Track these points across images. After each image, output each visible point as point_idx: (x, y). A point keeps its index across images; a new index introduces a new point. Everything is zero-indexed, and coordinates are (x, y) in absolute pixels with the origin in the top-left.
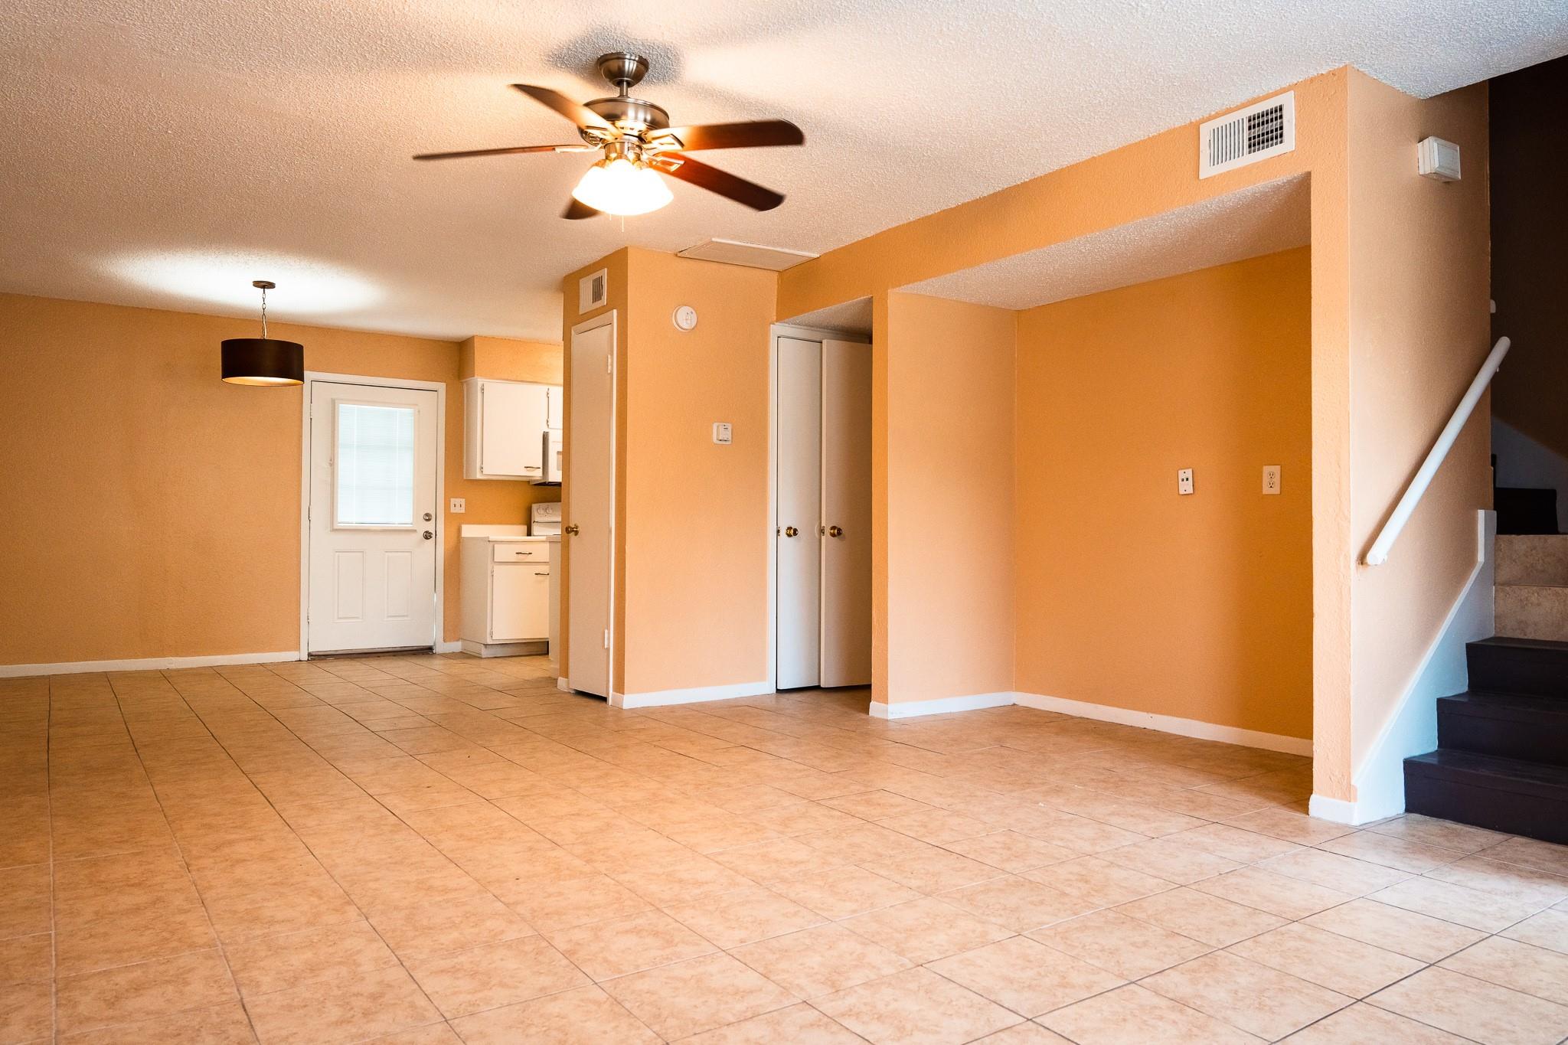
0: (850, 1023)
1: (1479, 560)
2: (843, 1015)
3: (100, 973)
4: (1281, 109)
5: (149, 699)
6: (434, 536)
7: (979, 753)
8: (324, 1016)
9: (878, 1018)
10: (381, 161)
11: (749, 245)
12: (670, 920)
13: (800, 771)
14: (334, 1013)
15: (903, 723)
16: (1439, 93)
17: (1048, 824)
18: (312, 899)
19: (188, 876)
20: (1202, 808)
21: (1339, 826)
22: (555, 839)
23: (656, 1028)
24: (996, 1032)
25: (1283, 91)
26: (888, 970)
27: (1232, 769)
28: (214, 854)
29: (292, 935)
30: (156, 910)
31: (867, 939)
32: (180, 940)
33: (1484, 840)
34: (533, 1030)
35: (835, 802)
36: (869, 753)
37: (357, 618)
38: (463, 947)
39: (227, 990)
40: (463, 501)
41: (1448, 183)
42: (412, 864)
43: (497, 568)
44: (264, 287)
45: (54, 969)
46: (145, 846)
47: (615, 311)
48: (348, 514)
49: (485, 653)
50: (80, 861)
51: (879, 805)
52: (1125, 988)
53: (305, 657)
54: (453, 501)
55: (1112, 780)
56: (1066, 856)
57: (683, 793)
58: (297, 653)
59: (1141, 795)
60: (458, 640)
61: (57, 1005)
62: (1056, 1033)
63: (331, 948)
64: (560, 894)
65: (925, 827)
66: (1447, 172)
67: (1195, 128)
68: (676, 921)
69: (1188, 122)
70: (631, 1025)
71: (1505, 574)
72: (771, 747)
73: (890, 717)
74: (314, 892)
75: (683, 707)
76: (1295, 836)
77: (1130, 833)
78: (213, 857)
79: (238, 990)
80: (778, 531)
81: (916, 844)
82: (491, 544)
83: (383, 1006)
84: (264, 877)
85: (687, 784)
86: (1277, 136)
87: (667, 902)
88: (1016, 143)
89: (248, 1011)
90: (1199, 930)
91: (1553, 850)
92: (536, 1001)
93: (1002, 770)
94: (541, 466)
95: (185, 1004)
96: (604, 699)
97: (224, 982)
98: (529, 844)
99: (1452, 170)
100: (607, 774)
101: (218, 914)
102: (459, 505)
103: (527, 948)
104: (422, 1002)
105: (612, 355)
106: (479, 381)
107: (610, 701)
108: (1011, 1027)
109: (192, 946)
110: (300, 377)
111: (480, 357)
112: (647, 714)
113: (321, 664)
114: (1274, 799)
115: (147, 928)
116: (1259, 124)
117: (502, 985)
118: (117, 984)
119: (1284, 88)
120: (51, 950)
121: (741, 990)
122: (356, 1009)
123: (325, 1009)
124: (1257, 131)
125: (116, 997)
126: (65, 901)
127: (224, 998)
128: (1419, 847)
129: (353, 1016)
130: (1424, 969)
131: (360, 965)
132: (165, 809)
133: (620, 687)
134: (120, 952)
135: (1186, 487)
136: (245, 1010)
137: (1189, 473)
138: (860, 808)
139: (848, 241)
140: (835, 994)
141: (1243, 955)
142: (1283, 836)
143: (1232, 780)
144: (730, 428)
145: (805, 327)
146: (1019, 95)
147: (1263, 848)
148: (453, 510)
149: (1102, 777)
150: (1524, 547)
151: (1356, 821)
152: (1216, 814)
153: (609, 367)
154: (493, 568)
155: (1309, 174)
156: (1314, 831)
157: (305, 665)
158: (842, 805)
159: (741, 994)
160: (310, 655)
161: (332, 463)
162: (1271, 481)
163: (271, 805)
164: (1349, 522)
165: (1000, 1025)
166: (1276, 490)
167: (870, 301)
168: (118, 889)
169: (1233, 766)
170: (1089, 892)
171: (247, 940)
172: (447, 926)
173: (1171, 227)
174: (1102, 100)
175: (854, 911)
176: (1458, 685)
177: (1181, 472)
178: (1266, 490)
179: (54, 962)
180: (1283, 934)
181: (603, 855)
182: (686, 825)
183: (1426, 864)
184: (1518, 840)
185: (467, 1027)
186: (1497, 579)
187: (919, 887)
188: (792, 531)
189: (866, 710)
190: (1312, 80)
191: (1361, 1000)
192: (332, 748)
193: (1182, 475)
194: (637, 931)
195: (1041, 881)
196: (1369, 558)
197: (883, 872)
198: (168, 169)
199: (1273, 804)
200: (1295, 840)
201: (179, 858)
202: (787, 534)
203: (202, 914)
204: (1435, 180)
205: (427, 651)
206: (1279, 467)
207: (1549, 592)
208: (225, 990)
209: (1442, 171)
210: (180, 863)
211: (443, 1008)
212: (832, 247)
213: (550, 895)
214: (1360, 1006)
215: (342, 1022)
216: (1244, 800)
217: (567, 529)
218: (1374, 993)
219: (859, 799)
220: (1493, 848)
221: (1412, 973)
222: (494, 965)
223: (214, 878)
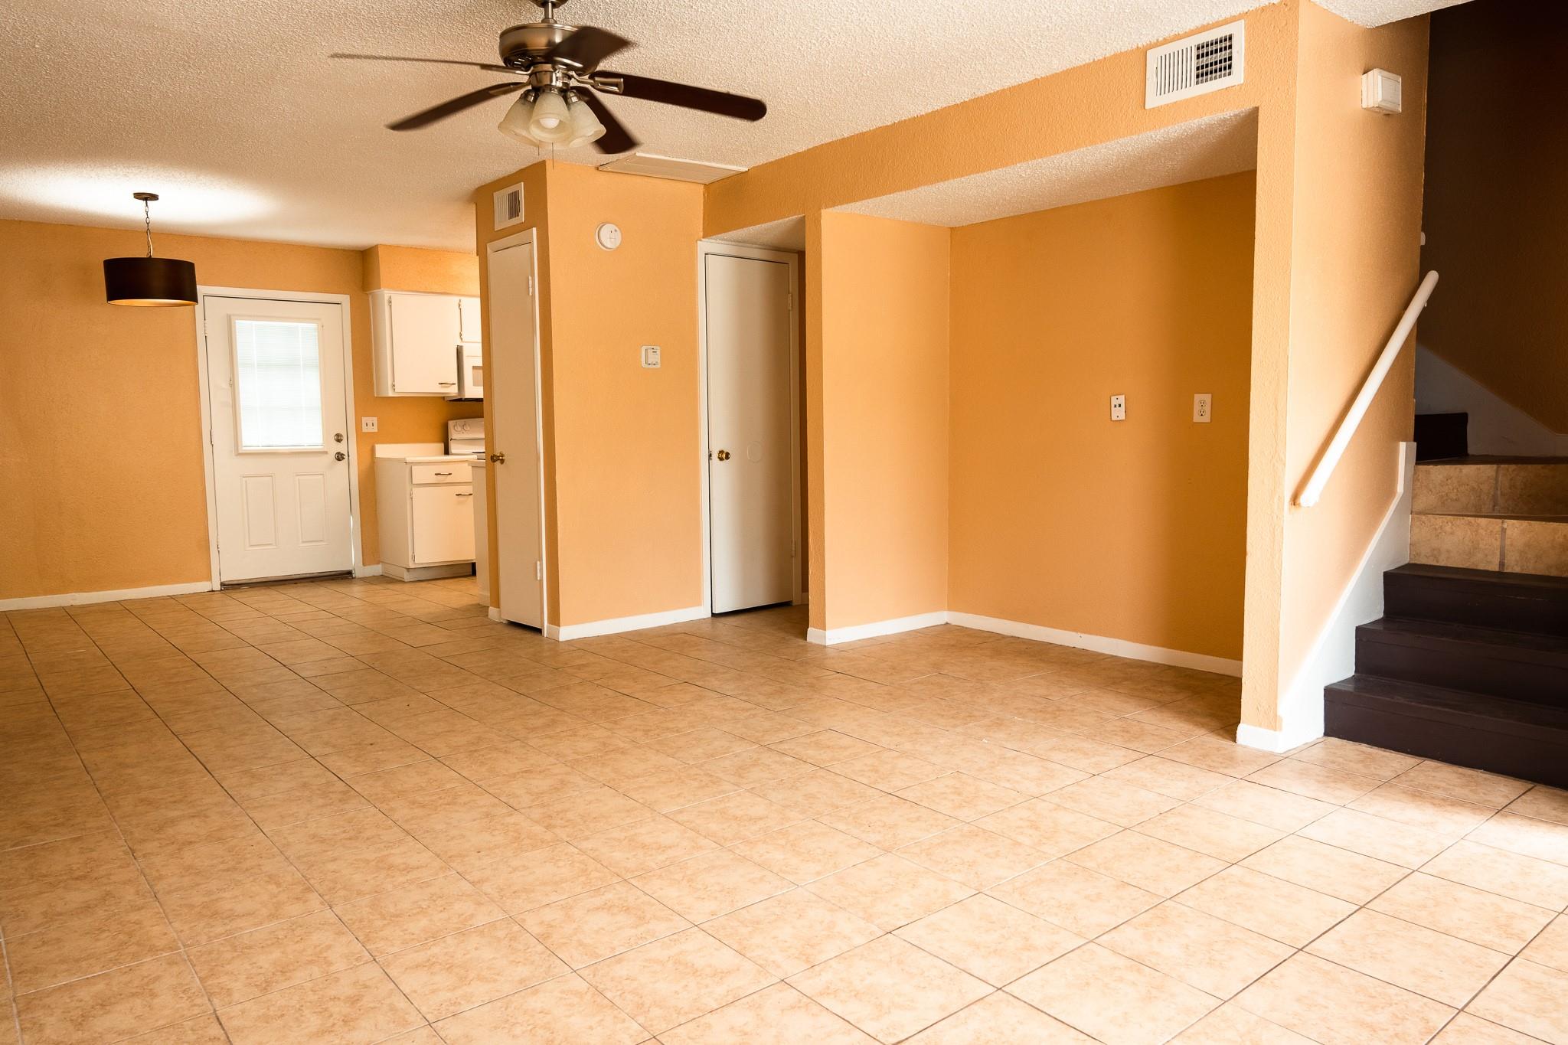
0: (826, 1002)
1: (1398, 491)
2: (821, 994)
3: (60, 988)
4: (1230, 38)
5: (57, 644)
6: (346, 457)
7: (918, 683)
8: (303, 1026)
9: (855, 996)
10: (276, 76)
11: (675, 159)
12: (639, 893)
13: (747, 710)
14: (314, 1022)
15: (841, 649)
16: (1385, 23)
17: (993, 762)
18: (270, 887)
19: (134, 864)
20: (1136, 738)
21: (1265, 755)
22: (511, 802)
23: (641, 1020)
24: (969, 1006)
25: (1234, 19)
26: (859, 940)
27: (1160, 692)
28: (158, 836)
29: (256, 931)
30: (107, 908)
31: (833, 904)
32: (138, 944)
33: (1396, 765)
34: (518, 1030)
35: (785, 746)
36: (812, 686)
37: (270, 544)
38: (434, 936)
39: (198, 1001)
40: (375, 420)
41: (1388, 115)
42: (368, 839)
43: (415, 490)
44: (146, 199)
45: (11, 986)
46: (82, 829)
47: (534, 229)
48: (253, 437)
49: (407, 577)
50: (16, 851)
51: (829, 747)
52: (1084, 948)
53: (217, 587)
54: (364, 420)
55: (1050, 710)
56: (1014, 799)
57: (633, 741)
58: (208, 583)
59: (1078, 725)
60: (378, 563)
61: (22, 1029)
62: (1025, 1002)
63: (297, 945)
64: (525, 867)
65: (877, 771)
66: (1389, 106)
67: (1142, 53)
68: (646, 894)
69: (1135, 47)
70: (615, 1017)
71: (1422, 503)
72: (714, 683)
73: (828, 643)
74: (272, 878)
75: (619, 636)
76: (1226, 768)
77: (1072, 770)
78: (158, 839)
79: (209, 1000)
80: (710, 455)
81: (870, 792)
82: (408, 466)
83: (362, 1011)
84: (215, 861)
85: (636, 730)
86: (1225, 67)
87: (633, 871)
88: (959, 65)
89: (224, 1025)
90: (1147, 878)
91: (1461, 774)
92: (516, 995)
93: (943, 702)
94: (456, 382)
95: (157, 1021)
96: (539, 631)
97: (193, 991)
98: (485, 809)
99: (1394, 103)
100: (554, 722)
101: (174, 910)
102: (371, 424)
103: (501, 934)
104: (402, 1004)
105: (533, 276)
106: (386, 293)
107: (545, 633)
108: (982, 999)
109: (153, 950)
110: (193, 297)
111: (385, 267)
112: (584, 646)
113: (237, 595)
114: (1203, 725)
115: (101, 930)
116: (1207, 53)
117: (481, 978)
118: (81, 1001)
119: (1234, 16)
120: (4, 963)
121: (719, 970)
122: (334, 1016)
123: (303, 1018)
124: (1205, 60)
125: (82, 1016)
126: (9, 901)
127: (196, 1010)
128: (1338, 775)
129: (334, 1024)
130: (1355, 912)
131: (330, 964)
132: (97, 782)
133: (555, 619)
134: (77, 961)
135: (1119, 414)
136: (220, 1024)
137: (1122, 399)
138: (811, 752)
139: (776, 155)
140: (811, 970)
141: (1190, 904)
142: (1214, 767)
143: (1162, 705)
144: (658, 352)
145: (733, 243)
146: (966, 18)
147: (1197, 782)
148: (365, 429)
149: (1038, 707)
150: (1441, 477)
151: (1280, 749)
152: (1151, 745)
153: (531, 290)
154: (412, 490)
155: (1256, 109)
156: (1242, 761)
157: (218, 596)
158: (793, 749)
159: (720, 975)
160: (222, 584)
161: (233, 383)
162: (1202, 407)
163: (210, 773)
164: (1285, 464)
165: (971, 998)
166: (1207, 418)
167: (802, 221)
168: (62, 885)
169: (1161, 689)
170: (1041, 840)
171: (210, 939)
172: (414, 911)
173: (1113, 155)
174: (1050, 25)
175: (818, 873)
176: (1376, 612)
177: (1113, 399)
178: (1197, 418)
179: (9, 977)
180: (1224, 879)
181: (562, 819)
182: (640, 779)
183: (1346, 793)
184: (1429, 763)
185: (452, 1030)
186: (1415, 510)
187: (878, 842)
188: (724, 456)
189: (804, 635)
190: (1263, 9)
191: (1301, 950)
192: (264, 700)
193: (1114, 401)
194: (607, 907)
195: (994, 830)
196: (1303, 499)
197: (842, 826)
198: (36, 83)
199: (1203, 731)
200: (1226, 771)
201: (122, 842)
202: (719, 458)
203: (156, 910)
204: (1376, 112)
205: (346, 576)
206: (1210, 395)
207: (1463, 521)
208: (195, 1002)
209: (1384, 104)
210: (123, 848)
211: (424, 1009)
212: (761, 160)
213: (515, 870)
214: (1300, 956)
215: (323, 1032)
216: (1173, 727)
217: (492, 458)
218: (1313, 941)
219: (808, 741)
220: (1406, 773)
221: (1345, 917)
222: (468, 956)
223: (163, 866)
